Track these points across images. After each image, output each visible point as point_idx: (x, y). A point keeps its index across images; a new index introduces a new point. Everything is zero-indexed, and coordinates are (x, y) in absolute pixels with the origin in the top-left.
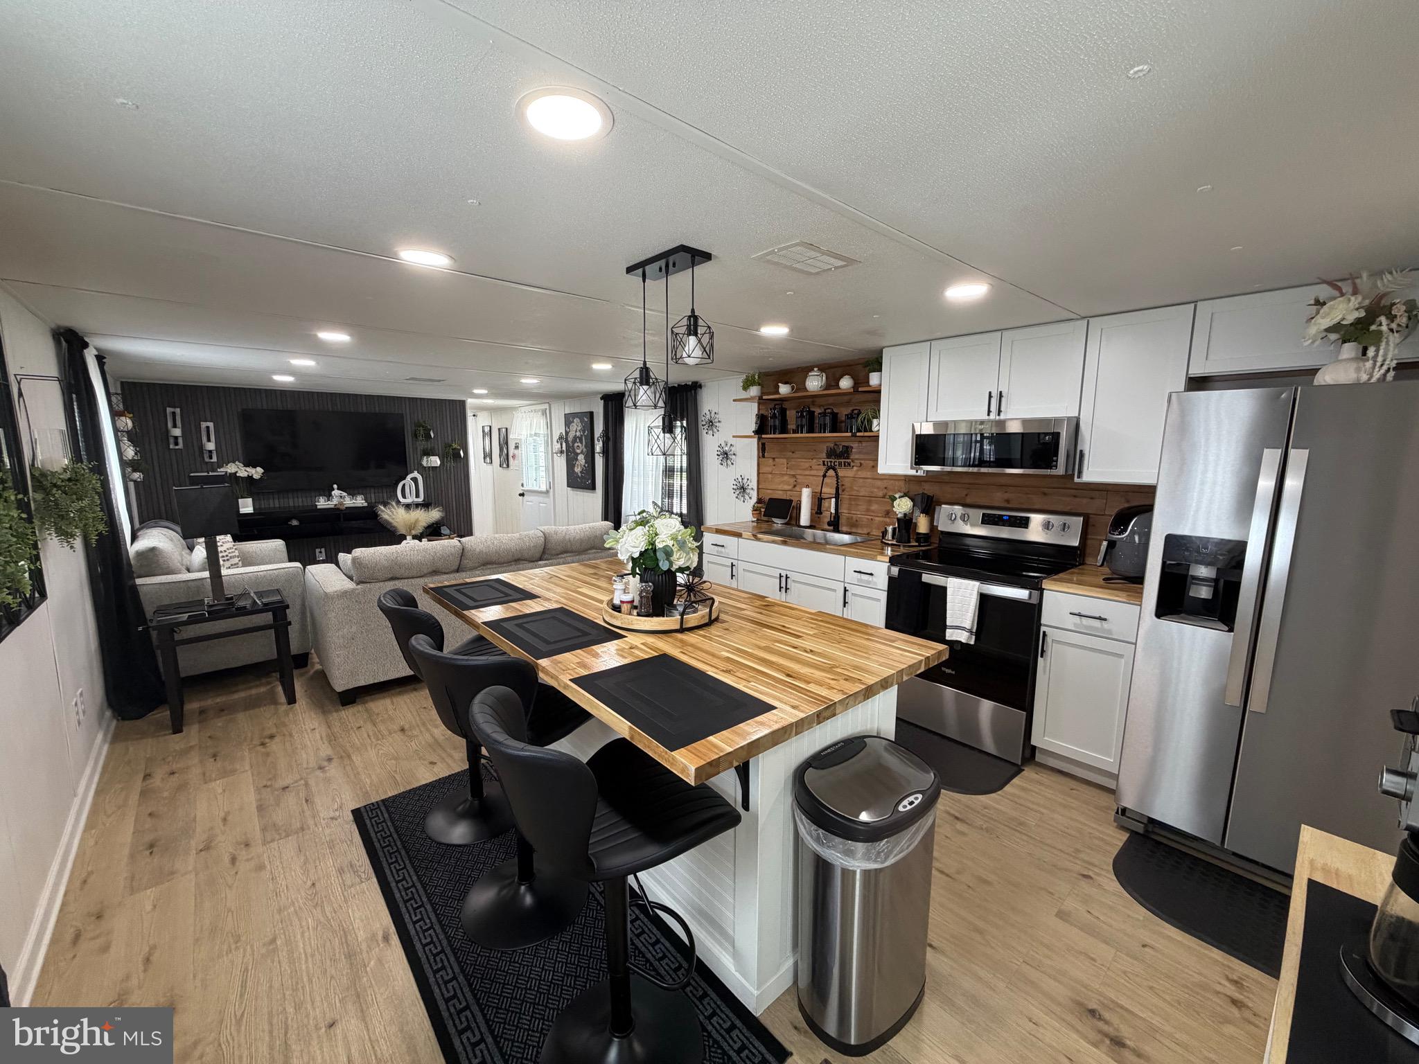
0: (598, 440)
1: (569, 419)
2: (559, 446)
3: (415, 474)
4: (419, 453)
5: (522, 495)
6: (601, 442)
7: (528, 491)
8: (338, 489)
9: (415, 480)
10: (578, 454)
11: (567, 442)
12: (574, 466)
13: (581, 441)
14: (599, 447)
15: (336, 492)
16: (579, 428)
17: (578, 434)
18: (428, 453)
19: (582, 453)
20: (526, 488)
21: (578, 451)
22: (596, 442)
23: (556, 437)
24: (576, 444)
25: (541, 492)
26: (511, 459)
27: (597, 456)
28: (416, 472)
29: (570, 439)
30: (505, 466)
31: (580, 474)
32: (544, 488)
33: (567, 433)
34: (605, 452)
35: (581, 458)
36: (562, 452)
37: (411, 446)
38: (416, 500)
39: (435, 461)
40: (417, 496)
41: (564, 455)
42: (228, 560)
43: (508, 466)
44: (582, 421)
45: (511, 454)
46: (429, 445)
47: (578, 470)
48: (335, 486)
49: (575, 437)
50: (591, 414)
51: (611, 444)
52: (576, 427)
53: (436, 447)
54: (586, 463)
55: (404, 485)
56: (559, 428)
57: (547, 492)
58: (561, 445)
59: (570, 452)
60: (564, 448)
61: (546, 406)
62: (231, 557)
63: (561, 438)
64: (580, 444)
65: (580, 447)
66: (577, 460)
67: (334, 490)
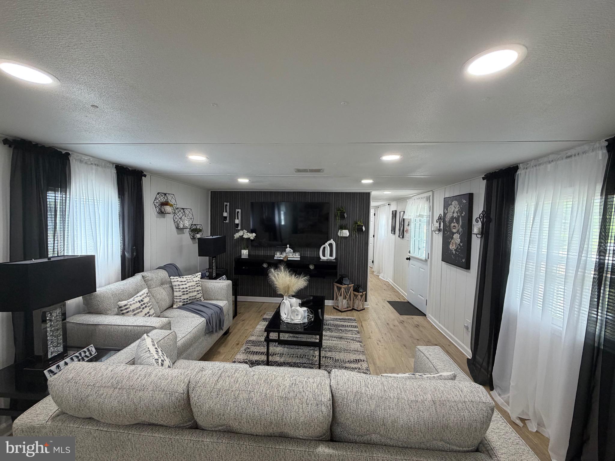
0: (477, 221)
1: (447, 203)
2: (438, 225)
3: (332, 241)
4: (337, 228)
5: (408, 259)
6: (480, 223)
7: (412, 257)
8: (289, 248)
9: (331, 245)
10: (454, 233)
11: (444, 222)
12: (449, 243)
13: (458, 222)
14: (477, 228)
15: (288, 249)
16: (457, 210)
17: (455, 215)
18: (342, 228)
19: (457, 232)
20: (412, 255)
21: (454, 231)
22: (474, 222)
23: (436, 217)
24: (453, 225)
25: (421, 260)
26: (405, 233)
27: (474, 237)
28: (332, 240)
29: (447, 219)
30: (401, 237)
31: (454, 252)
32: (423, 257)
33: (445, 214)
34: (484, 233)
35: (457, 237)
36: (439, 230)
37: (333, 222)
38: (331, 258)
39: (346, 233)
40: (331, 255)
41: (441, 233)
42: (187, 294)
43: (403, 237)
44: (460, 203)
45: (405, 230)
46: (344, 222)
47: (452, 247)
48: (288, 246)
49: (452, 218)
50: (471, 196)
51: (492, 225)
52: (454, 209)
53: (349, 224)
54: (461, 242)
55: (324, 248)
56: (439, 211)
57: (426, 261)
58: (440, 224)
59: (446, 230)
60: (442, 227)
61: (430, 194)
62: (190, 292)
63: (440, 218)
64: (456, 224)
65: (456, 227)
66: (452, 238)
67: (287, 248)
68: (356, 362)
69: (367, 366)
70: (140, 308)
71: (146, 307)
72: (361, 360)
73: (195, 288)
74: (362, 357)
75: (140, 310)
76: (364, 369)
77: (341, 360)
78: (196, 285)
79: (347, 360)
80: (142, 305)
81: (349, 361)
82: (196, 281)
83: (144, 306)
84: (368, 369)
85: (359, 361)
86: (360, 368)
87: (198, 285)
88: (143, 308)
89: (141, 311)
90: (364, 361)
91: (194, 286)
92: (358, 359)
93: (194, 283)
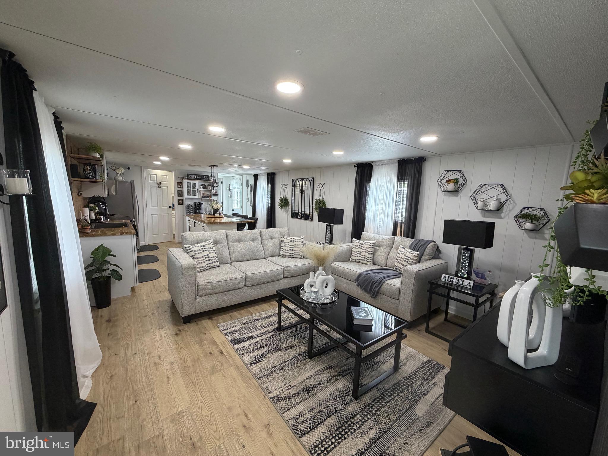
68: (258, 359)
69: (244, 359)
70: (357, 246)
71: (361, 248)
72: (254, 363)
73: (402, 261)
74: (256, 369)
75: (357, 247)
76: (245, 354)
77: (275, 352)
78: (405, 260)
79: (268, 355)
80: (359, 246)
81: (266, 355)
82: (407, 256)
83: (360, 247)
84: (242, 356)
85: (256, 360)
86: (250, 354)
87: (407, 260)
88: (359, 248)
89: (357, 249)
90: (251, 364)
91: (403, 259)
92: (259, 364)
93: (404, 257)
